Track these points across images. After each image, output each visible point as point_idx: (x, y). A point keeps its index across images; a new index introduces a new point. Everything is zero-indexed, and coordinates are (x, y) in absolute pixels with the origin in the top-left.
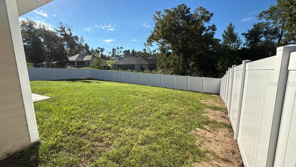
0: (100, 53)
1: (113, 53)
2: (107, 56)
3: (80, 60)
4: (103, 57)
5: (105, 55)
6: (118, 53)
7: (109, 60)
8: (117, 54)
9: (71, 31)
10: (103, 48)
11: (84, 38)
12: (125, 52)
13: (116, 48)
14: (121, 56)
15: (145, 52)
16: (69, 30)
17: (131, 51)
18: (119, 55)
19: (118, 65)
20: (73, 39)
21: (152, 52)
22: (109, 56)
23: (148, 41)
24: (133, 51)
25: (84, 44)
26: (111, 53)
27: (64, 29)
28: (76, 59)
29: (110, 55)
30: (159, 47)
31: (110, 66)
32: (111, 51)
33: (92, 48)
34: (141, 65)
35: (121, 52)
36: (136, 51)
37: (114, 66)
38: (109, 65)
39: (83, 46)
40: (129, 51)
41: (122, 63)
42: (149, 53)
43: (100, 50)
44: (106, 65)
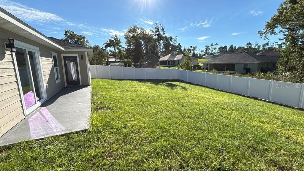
0: (192, 52)
1: (206, 51)
2: (198, 55)
3: (172, 59)
4: (195, 56)
5: (197, 54)
6: (212, 51)
7: (200, 59)
8: (210, 51)
9: (164, 30)
10: (196, 46)
11: (178, 38)
12: (221, 49)
13: (210, 45)
14: (215, 53)
15: (249, 47)
16: (163, 29)
17: (228, 48)
18: (213, 52)
19: (211, 65)
20: (168, 40)
21: (262, 46)
22: (201, 55)
23: (268, 27)
24: (231, 47)
25: (177, 44)
26: (203, 51)
27: (159, 29)
28: (168, 58)
29: (202, 53)
30: (285, 35)
31: (202, 65)
32: (204, 49)
33: (184, 47)
34: (245, 65)
35: (215, 49)
36: (235, 47)
37: (206, 65)
38: (200, 64)
39: (177, 46)
40: (226, 47)
41: (217, 62)
42: (257, 47)
43: (192, 49)
44: (197, 65)
